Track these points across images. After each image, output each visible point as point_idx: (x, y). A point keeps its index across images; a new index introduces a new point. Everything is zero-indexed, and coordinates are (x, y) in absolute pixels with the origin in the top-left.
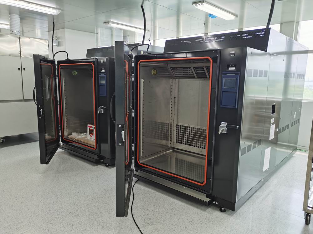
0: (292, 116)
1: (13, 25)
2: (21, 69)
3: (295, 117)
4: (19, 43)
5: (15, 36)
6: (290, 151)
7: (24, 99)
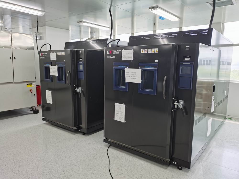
0: (224, 94)
1: (6, 23)
2: (12, 58)
3: (225, 94)
4: (11, 37)
5: (8, 31)
6: (222, 120)
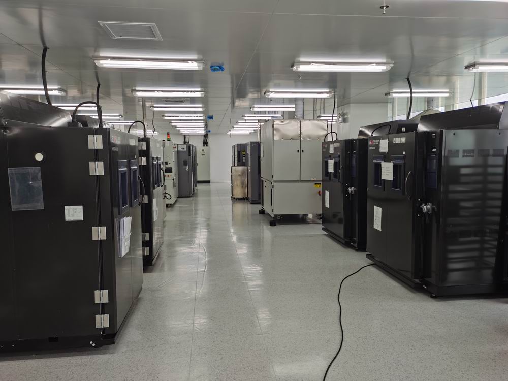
7: (301, 180)
